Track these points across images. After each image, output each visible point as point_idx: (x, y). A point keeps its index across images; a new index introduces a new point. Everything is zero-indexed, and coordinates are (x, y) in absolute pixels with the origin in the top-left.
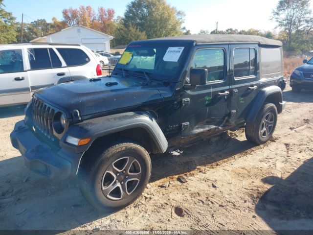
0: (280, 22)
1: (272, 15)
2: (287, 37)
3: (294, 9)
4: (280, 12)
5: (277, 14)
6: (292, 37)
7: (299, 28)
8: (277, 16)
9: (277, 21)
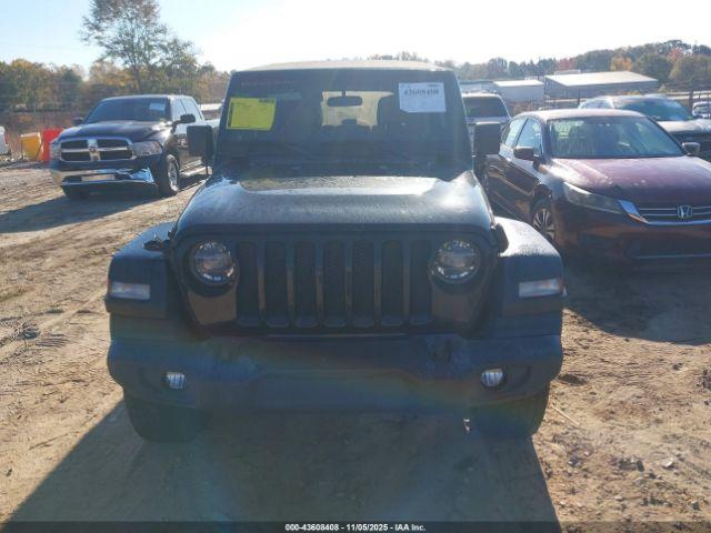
0: (107, 46)
1: (86, 30)
2: (133, 79)
3: (131, 20)
4: (103, 25)
5: (97, 28)
6: (143, 81)
7: (152, 61)
8: (97, 33)
9: (101, 44)
